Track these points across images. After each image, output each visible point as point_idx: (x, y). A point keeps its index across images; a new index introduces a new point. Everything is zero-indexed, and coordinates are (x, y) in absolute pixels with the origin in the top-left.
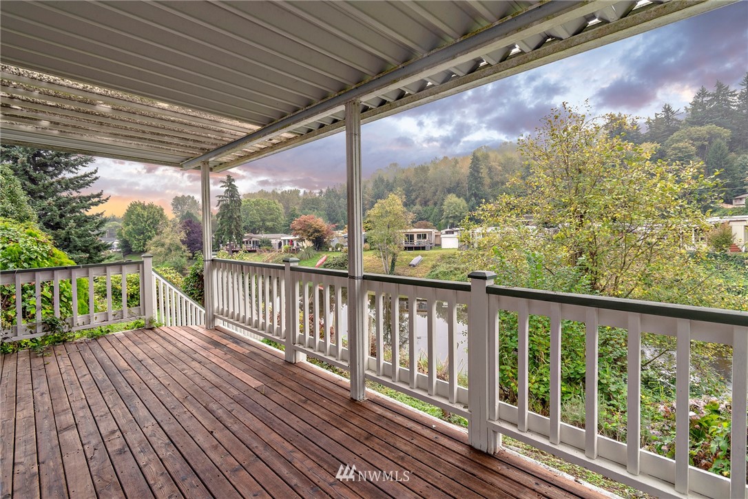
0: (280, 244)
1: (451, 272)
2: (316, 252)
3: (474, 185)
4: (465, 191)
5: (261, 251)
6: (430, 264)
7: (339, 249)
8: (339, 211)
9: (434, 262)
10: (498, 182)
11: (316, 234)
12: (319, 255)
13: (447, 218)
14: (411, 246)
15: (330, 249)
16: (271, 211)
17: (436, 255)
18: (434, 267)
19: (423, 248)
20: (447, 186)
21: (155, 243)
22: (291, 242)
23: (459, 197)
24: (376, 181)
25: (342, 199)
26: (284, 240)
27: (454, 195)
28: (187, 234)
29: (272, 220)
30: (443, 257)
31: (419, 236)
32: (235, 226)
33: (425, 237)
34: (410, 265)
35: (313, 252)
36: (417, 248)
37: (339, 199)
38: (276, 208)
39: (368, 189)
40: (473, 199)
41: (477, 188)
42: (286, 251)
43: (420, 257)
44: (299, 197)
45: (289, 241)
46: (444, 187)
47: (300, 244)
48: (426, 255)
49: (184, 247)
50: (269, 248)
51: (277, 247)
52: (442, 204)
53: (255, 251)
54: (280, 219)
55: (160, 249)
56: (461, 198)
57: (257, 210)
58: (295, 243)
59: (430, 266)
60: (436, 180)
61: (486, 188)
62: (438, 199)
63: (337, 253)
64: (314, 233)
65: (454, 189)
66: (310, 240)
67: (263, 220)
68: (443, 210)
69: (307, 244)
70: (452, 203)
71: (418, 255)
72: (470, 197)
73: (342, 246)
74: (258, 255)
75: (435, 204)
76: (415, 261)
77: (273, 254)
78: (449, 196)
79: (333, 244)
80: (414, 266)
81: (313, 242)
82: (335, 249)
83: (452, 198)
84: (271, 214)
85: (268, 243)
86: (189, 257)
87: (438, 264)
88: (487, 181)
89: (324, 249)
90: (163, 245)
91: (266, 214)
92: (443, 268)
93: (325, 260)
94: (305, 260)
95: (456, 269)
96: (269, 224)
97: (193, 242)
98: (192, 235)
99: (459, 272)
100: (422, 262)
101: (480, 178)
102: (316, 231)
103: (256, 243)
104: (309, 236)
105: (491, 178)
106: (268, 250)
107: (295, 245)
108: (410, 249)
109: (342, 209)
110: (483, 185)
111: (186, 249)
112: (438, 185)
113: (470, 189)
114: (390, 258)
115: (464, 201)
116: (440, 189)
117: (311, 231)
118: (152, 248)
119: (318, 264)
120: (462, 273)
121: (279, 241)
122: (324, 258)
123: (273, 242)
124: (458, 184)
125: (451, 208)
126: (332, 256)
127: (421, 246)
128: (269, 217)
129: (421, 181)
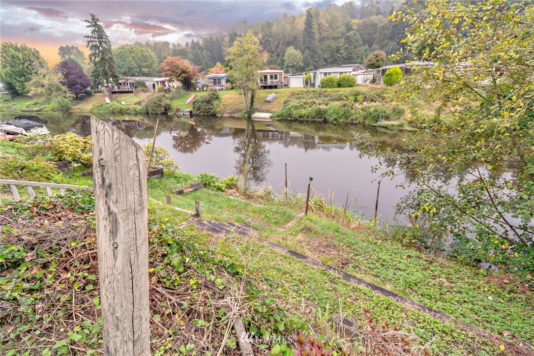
0: (154, 86)
1: (301, 106)
2: (185, 92)
3: (307, 39)
4: (300, 45)
5: (137, 92)
6: (283, 100)
7: (205, 89)
8: (204, 62)
9: (286, 98)
10: (325, 38)
11: (184, 75)
12: (188, 94)
13: (287, 67)
14: (266, 85)
15: (198, 89)
16: (145, 58)
17: (287, 92)
18: (286, 102)
19: (276, 87)
20: (287, 40)
21: (35, 83)
22: (163, 83)
23: (296, 50)
24: (231, 35)
25: (204, 51)
26: (157, 82)
27: (293, 47)
28: (65, 76)
29: (147, 67)
30: (293, 94)
31: (271, 77)
32: (109, 68)
33: (276, 78)
34: (266, 102)
35: (182, 92)
36: (270, 87)
37: (203, 51)
38: (149, 56)
39: (225, 42)
40: (307, 51)
41: (310, 42)
42: (160, 91)
43: (273, 95)
44: (169, 49)
45: (161, 82)
46: (284, 41)
47: (171, 84)
48: (278, 93)
49: (64, 88)
50: (144, 89)
51: (152, 88)
52: (283, 55)
53: (132, 92)
54: (154, 66)
55: (40, 90)
56: (298, 50)
57: (133, 57)
58: (167, 84)
59: (283, 102)
60: (279, 35)
61: (316, 42)
62: (280, 52)
63: (204, 93)
64: (181, 74)
65: (292, 42)
66: (178, 80)
67: (140, 67)
68: (284, 61)
69: (176, 84)
70: (291, 54)
71: (271, 93)
72: (304, 50)
73: (207, 86)
74: (135, 95)
75: (278, 56)
76: (270, 97)
77: (148, 94)
78: (289, 48)
79: (200, 85)
80: (269, 102)
81: (182, 82)
82: (202, 90)
83: (291, 50)
84: (145, 62)
85: (143, 84)
86: (73, 97)
87: (290, 99)
88: (317, 36)
89: (192, 89)
90: (43, 86)
91: (141, 61)
92: (294, 102)
93: (194, 98)
94: (176, 99)
95: (305, 103)
96: (145, 70)
97: (72, 83)
98: (71, 77)
99: (308, 106)
100: (275, 98)
101: (313, 33)
102: (184, 72)
103: (132, 84)
104: (178, 77)
105: (320, 34)
106: (143, 91)
107: (167, 86)
108: (265, 87)
109: (206, 60)
110: (314, 39)
111: (67, 90)
112: (280, 39)
113: (304, 43)
114: (249, 96)
115: (300, 53)
116: (282, 42)
117: (179, 72)
118: (32, 88)
119: (188, 102)
120: (310, 107)
121: (153, 83)
122: (193, 97)
123: (147, 83)
124: (295, 38)
125: (291, 58)
126: (200, 95)
127: (273, 85)
128: (144, 64)
129: (267, 36)
